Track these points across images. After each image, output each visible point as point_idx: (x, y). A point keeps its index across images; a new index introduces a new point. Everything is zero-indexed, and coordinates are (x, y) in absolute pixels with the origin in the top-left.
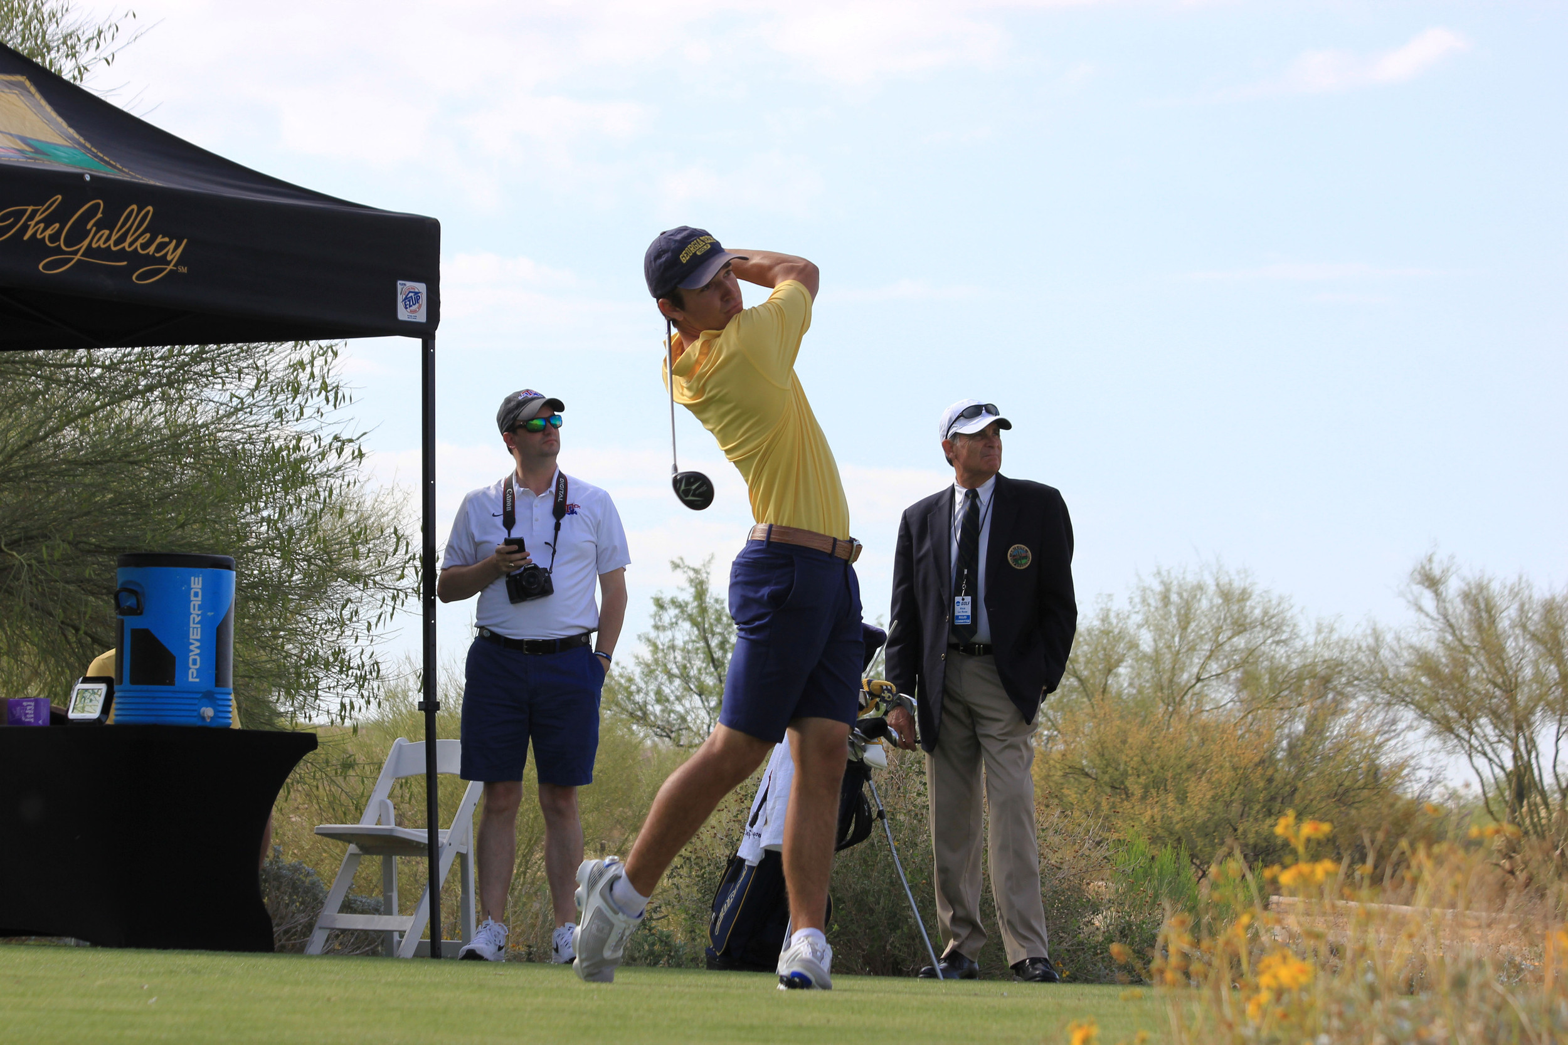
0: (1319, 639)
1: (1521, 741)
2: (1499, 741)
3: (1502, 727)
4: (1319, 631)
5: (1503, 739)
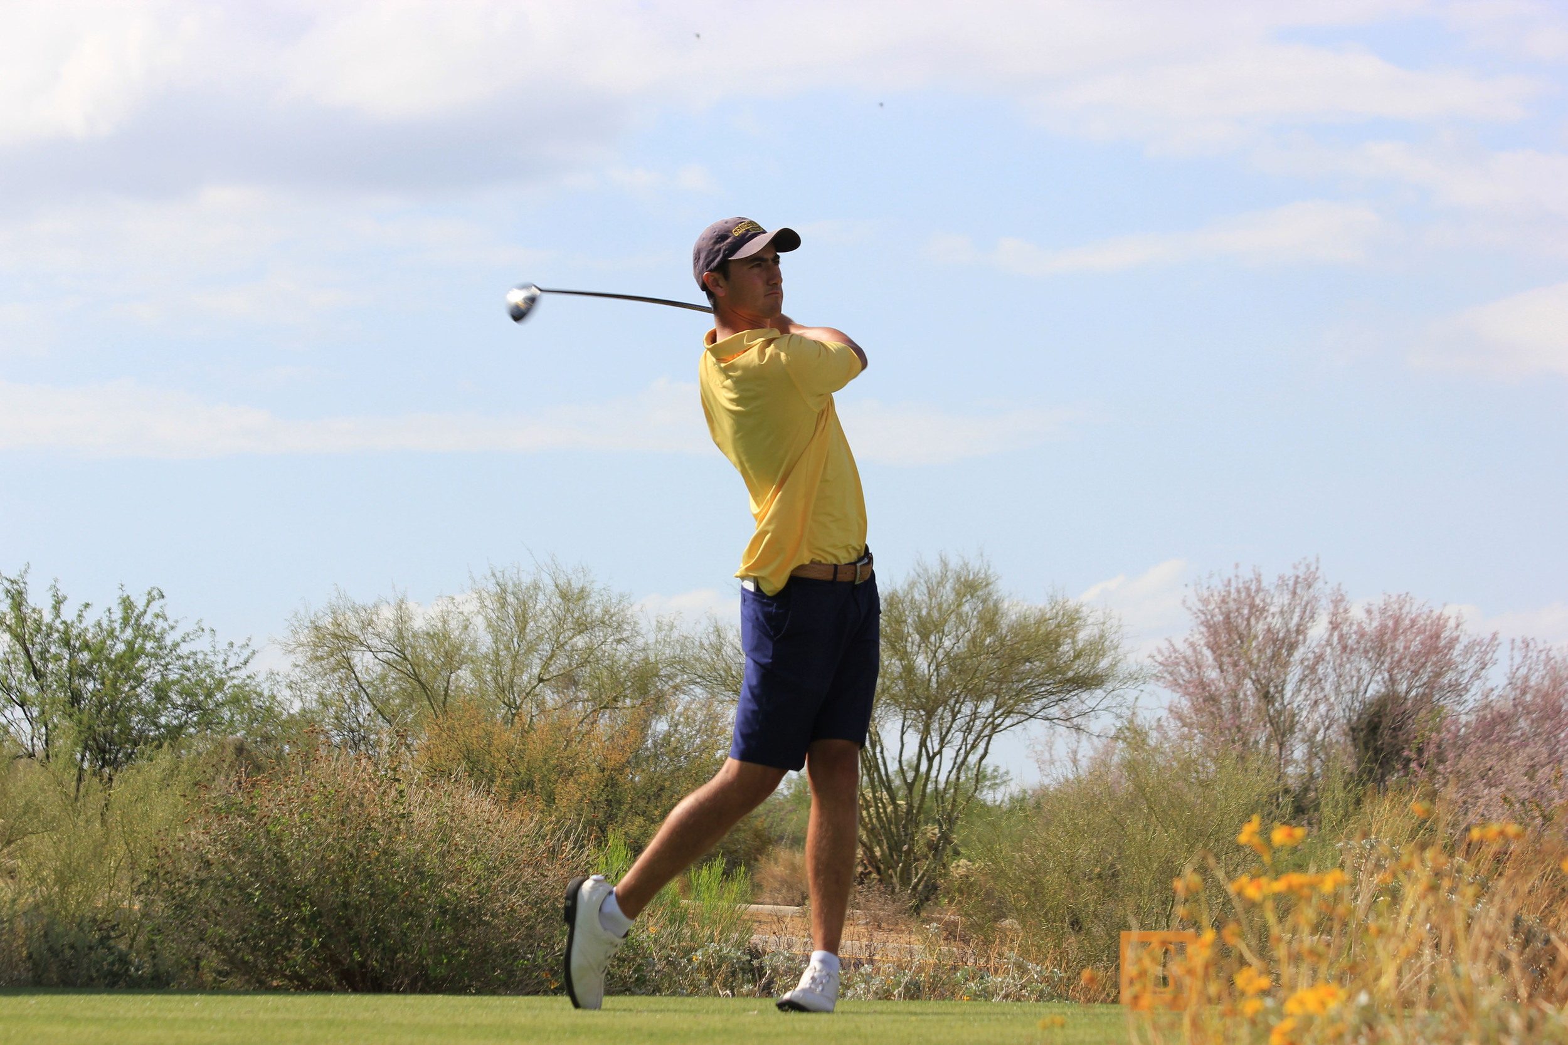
0: (659, 637)
4: (659, 628)
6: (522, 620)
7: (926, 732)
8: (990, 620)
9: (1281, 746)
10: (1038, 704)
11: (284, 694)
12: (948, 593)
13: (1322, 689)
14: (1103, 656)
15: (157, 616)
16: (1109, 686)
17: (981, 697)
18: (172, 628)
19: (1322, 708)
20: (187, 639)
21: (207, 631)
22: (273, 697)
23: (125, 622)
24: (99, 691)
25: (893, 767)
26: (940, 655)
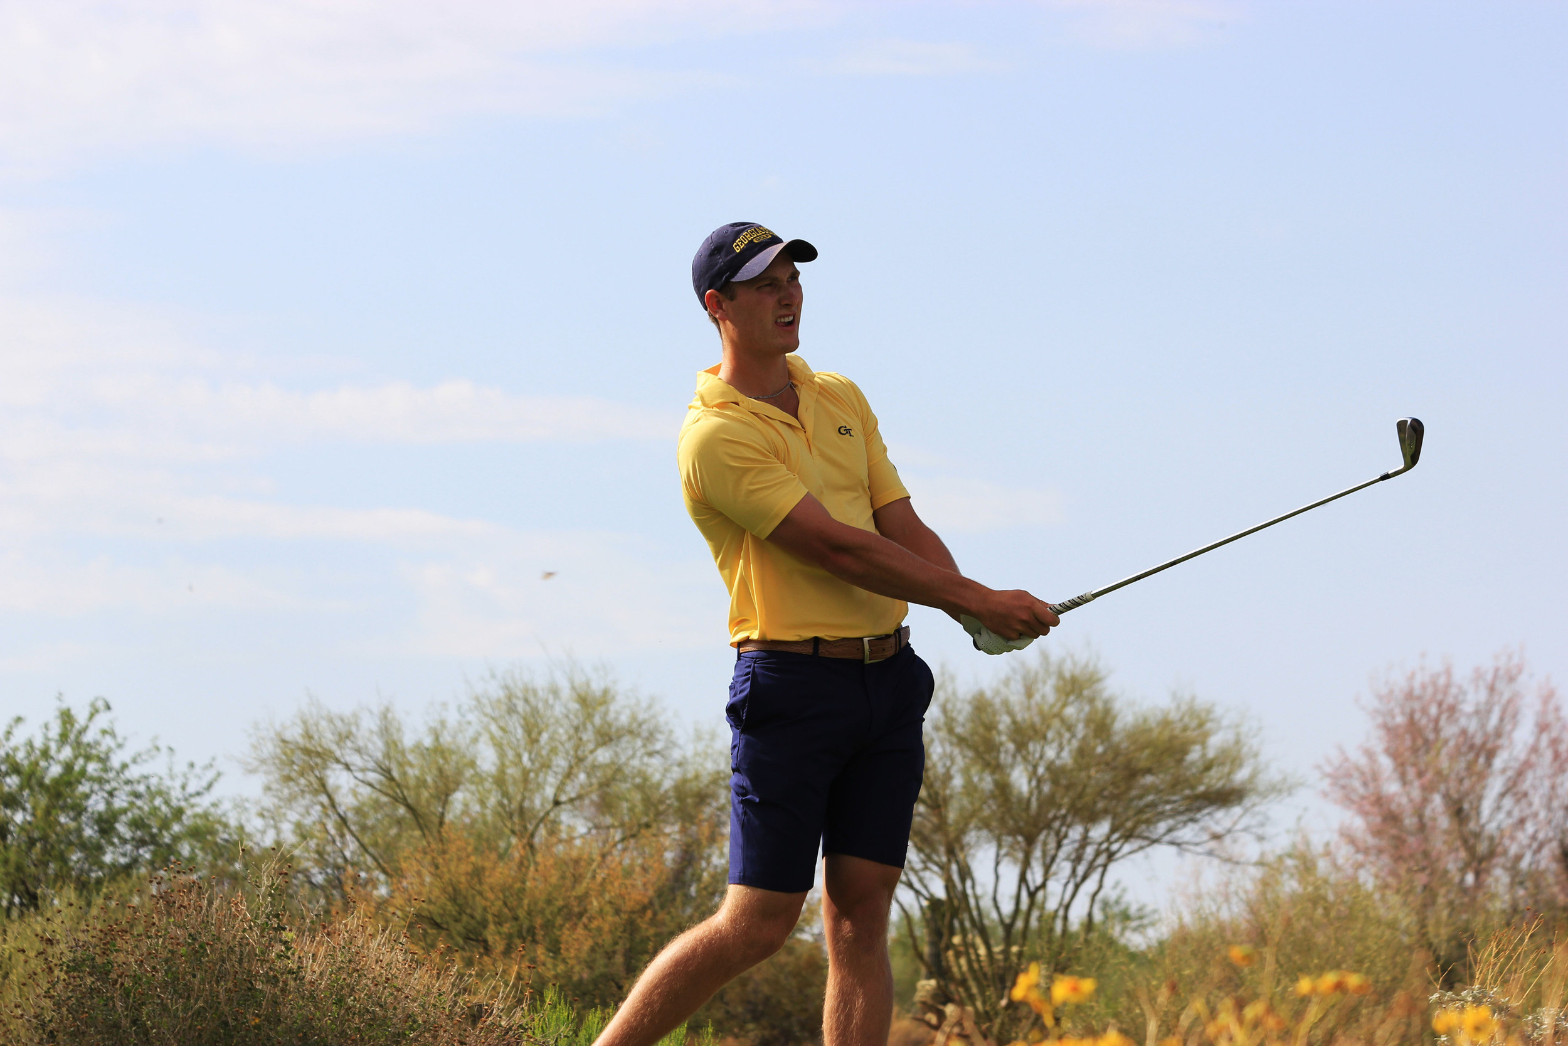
1: (954, 867)
2: (926, 868)
3: (927, 851)
4: (699, 737)
5: (930, 865)
6: (532, 731)
7: (1026, 864)
8: (1101, 725)
9: (1478, 874)
10: (1162, 827)
11: (254, 824)
12: (1047, 691)
13: (1530, 804)
14: (1241, 766)
15: (104, 732)
16: (1247, 802)
17: (1092, 818)
18: (120, 746)
19: (1530, 828)
20: (139, 760)
21: (164, 750)
22: (241, 828)
23: (64, 738)
24: (30, 823)
25: (986, 903)
26: (1041, 770)
